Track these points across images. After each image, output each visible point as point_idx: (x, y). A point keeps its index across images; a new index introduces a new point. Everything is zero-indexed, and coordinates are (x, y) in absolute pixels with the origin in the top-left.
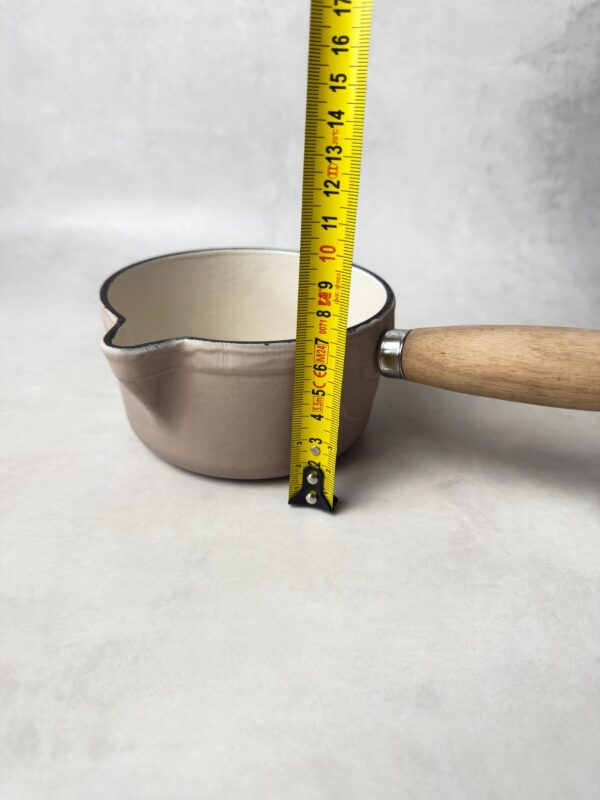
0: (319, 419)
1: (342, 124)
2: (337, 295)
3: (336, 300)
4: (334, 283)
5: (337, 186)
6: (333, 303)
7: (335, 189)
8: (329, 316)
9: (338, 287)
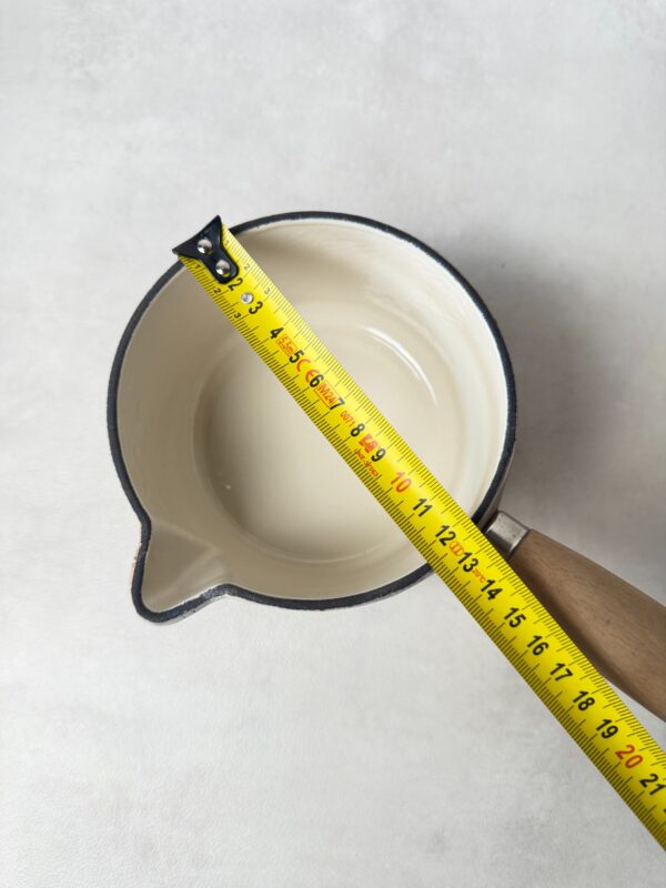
0: (272, 332)
1: (483, 590)
2: (363, 457)
3: (358, 452)
4: (374, 464)
5: (442, 541)
6: (359, 447)
7: (442, 536)
8: (352, 433)
9: (368, 465)
